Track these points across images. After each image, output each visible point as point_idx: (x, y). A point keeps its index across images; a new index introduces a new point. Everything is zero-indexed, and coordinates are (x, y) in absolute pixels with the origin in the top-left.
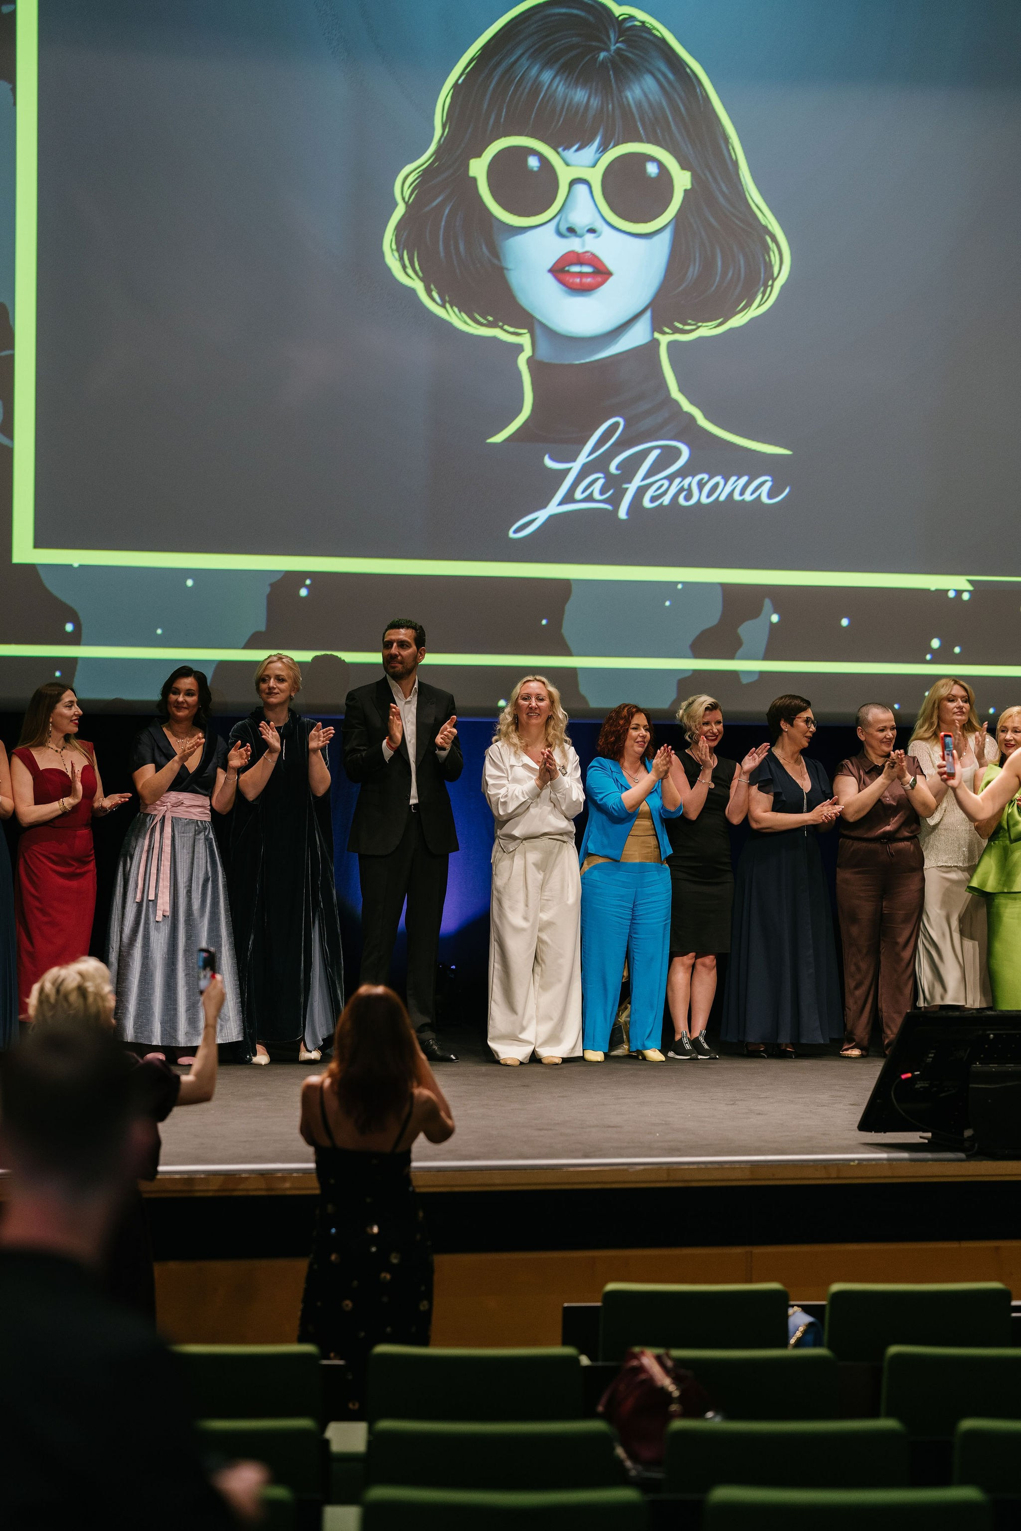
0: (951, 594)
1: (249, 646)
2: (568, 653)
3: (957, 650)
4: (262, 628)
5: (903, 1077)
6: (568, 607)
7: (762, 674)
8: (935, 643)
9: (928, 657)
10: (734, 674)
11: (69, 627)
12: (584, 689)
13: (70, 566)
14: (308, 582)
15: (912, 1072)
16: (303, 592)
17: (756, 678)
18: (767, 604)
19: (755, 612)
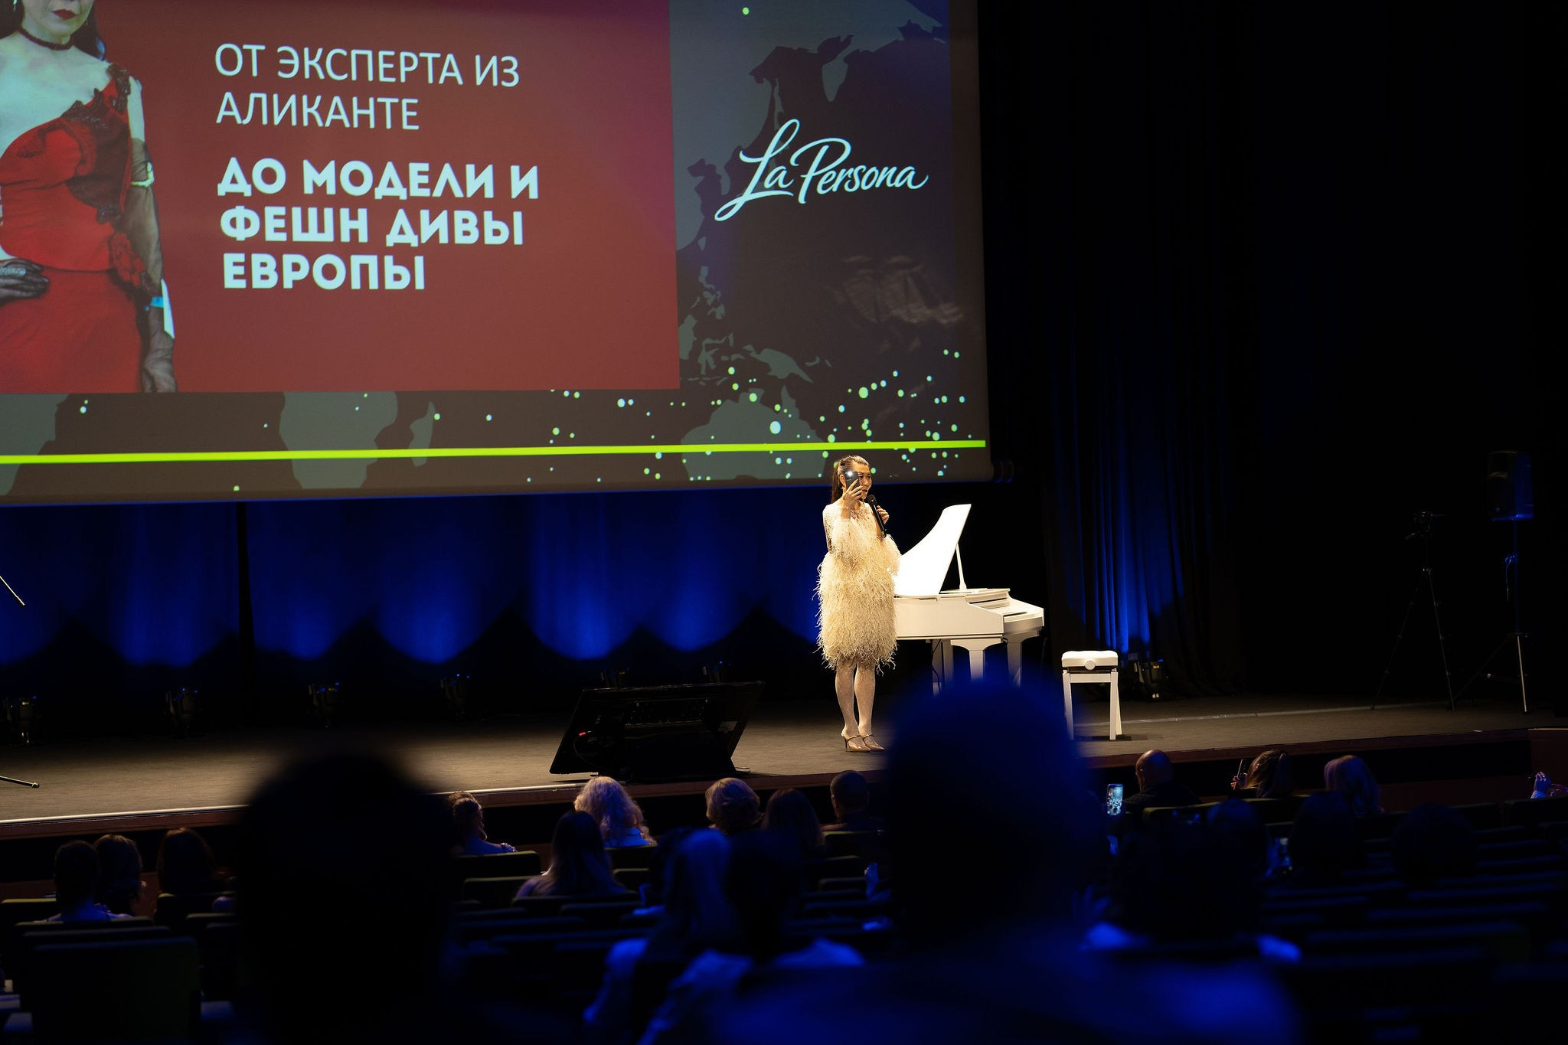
0: (566, 394)
1: (43, 452)
2: (282, 447)
3: (572, 436)
4: (53, 438)
5: (581, 734)
6: (284, 414)
7: (429, 459)
8: (556, 431)
9: (551, 442)
10: (409, 460)
12: (297, 475)
14: (86, 402)
16: (83, 410)
17: (425, 462)
18: (431, 407)
19: (422, 413)
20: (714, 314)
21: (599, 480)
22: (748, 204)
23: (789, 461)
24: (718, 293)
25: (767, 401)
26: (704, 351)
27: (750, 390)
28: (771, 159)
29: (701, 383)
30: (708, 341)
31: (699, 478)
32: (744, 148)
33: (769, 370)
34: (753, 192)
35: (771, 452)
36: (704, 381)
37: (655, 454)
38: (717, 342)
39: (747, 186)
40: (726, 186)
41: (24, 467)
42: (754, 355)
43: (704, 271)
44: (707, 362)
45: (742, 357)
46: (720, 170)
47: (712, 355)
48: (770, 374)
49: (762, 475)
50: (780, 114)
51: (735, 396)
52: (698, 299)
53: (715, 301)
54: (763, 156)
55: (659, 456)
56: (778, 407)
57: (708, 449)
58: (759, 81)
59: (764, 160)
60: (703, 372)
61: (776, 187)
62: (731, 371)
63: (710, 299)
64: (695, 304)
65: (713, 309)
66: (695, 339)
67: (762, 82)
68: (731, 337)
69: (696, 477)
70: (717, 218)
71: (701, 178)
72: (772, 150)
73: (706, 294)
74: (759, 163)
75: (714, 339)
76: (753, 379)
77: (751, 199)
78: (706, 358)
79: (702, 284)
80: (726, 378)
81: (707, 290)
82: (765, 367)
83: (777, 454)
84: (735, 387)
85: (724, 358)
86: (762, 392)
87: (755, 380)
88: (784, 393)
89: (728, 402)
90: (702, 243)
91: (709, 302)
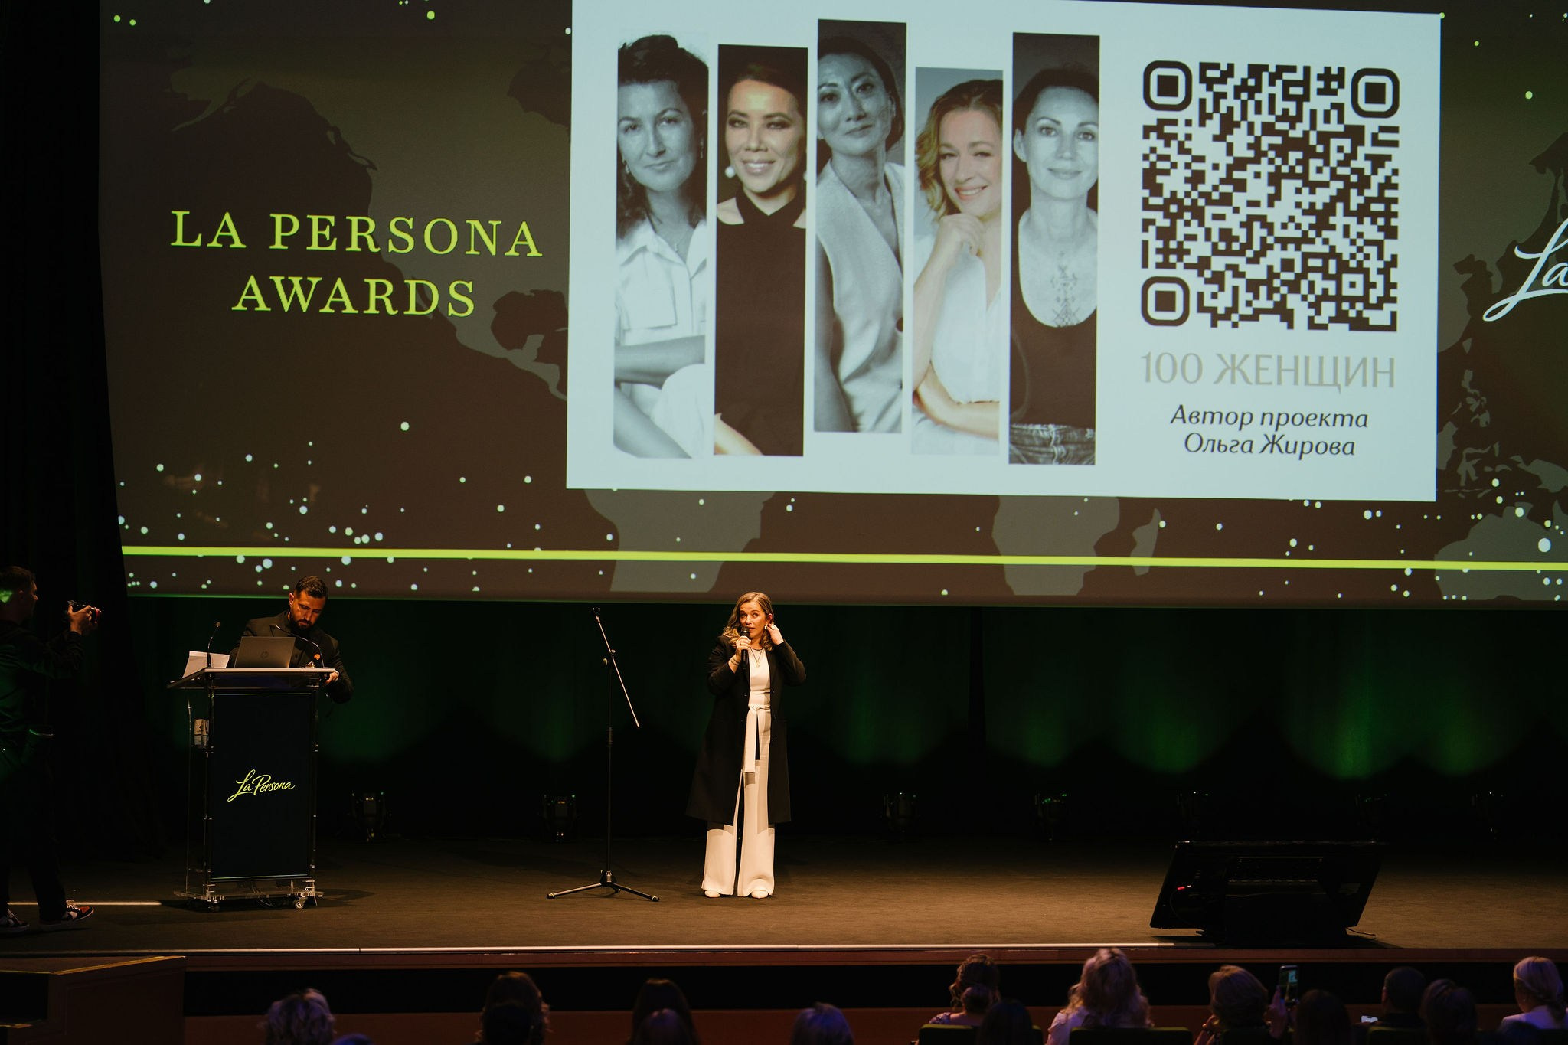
0: (1306, 504)
1: (747, 550)
2: (997, 553)
3: (1311, 548)
4: (758, 536)
5: (1180, 888)
6: (997, 518)
7: (1152, 568)
8: (1293, 543)
9: (1287, 554)
10: (1130, 568)
11: (609, 537)
12: (1010, 581)
13: (611, 490)
14: (793, 500)
15: (1186, 886)
16: (789, 508)
17: (1147, 571)
18: (1157, 513)
19: (1147, 519)
20: (1477, 421)
21: (1339, 596)
22: (1522, 304)
23: (1559, 582)
24: (1484, 398)
25: (1536, 516)
26: (1464, 460)
27: (1516, 503)
28: (1550, 255)
29: (1460, 495)
30: (1470, 450)
31: (1454, 597)
32: (1521, 241)
33: (1540, 483)
34: (1528, 291)
35: (1539, 572)
36: (1463, 493)
37: (1403, 570)
38: (1480, 451)
39: (1522, 283)
40: (1497, 282)
41: (727, 564)
42: (1522, 466)
43: (1468, 375)
44: (1468, 475)
45: (1509, 469)
46: (1492, 267)
47: (1473, 466)
48: (1540, 487)
49: (1526, 595)
50: (1563, 206)
51: (1498, 510)
52: (1460, 406)
53: (1480, 404)
54: (1541, 250)
55: (1408, 572)
56: (1548, 524)
57: (1466, 567)
58: (1542, 171)
59: (1543, 257)
60: (1463, 484)
61: (1556, 285)
62: (1496, 483)
63: (1473, 404)
64: (1456, 412)
65: (1477, 416)
66: (1455, 448)
67: (1543, 172)
68: (1496, 447)
69: (1450, 596)
70: (1485, 319)
71: (1468, 276)
72: (1553, 245)
73: (1470, 400)
74: (1539, 258)
75: (1477, 448)
76: (1520, 495)
77: (1525, 298)
78: (1466, 468)
79: (1465, 389)
80: (1486, 491)
81: (1470, 395)
82: (1536, 480)
83: (1545, 574)
84: (1500, 500)
85: (1488, 469)
86: (1530, 506)
87: (1522, 494)
88: (1556, 508)
89: (1490, 516)
90: (1467, 345)
91: (1473, 409)
